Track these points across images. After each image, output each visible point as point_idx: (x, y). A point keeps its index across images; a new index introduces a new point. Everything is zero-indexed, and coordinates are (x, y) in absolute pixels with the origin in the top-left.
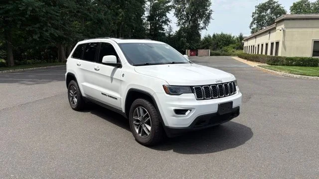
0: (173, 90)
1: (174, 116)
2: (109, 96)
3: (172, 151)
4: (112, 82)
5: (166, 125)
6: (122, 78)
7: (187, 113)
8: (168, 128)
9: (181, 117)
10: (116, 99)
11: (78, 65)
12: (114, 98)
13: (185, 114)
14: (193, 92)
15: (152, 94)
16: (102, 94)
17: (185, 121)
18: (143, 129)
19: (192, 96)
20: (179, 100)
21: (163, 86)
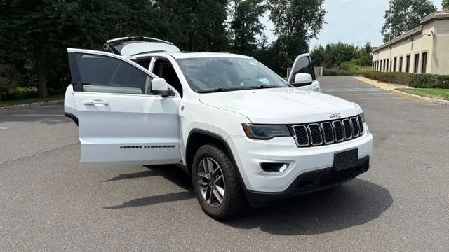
0: (258, 132)
1: (261, 174)
3: (258, 229)
5: (248, 188)
6: (181, 113)
7: (281, 169)
8: (252, 193)
9: (272, 176)
13: (278, 170)
14: (292, 135)
15: (225, 137)
17: (280, 182)
18: (213, 193)
19: (290, 141)
20: (269, 147)
21: (243, 125)
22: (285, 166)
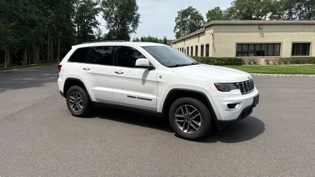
1: (227, 110)
2: (138, 98)
4: (143, 84)
6: (159, 80)
8: (221, 122)
10: (150, 100)
11: (85, 69)
12: (146, 99)
13: (235, 108)
14: (238, 88)
16: (129, 96)
18: (190, 126)
19: (238, 91)
21: (215, 84)
22: (238, 105)
